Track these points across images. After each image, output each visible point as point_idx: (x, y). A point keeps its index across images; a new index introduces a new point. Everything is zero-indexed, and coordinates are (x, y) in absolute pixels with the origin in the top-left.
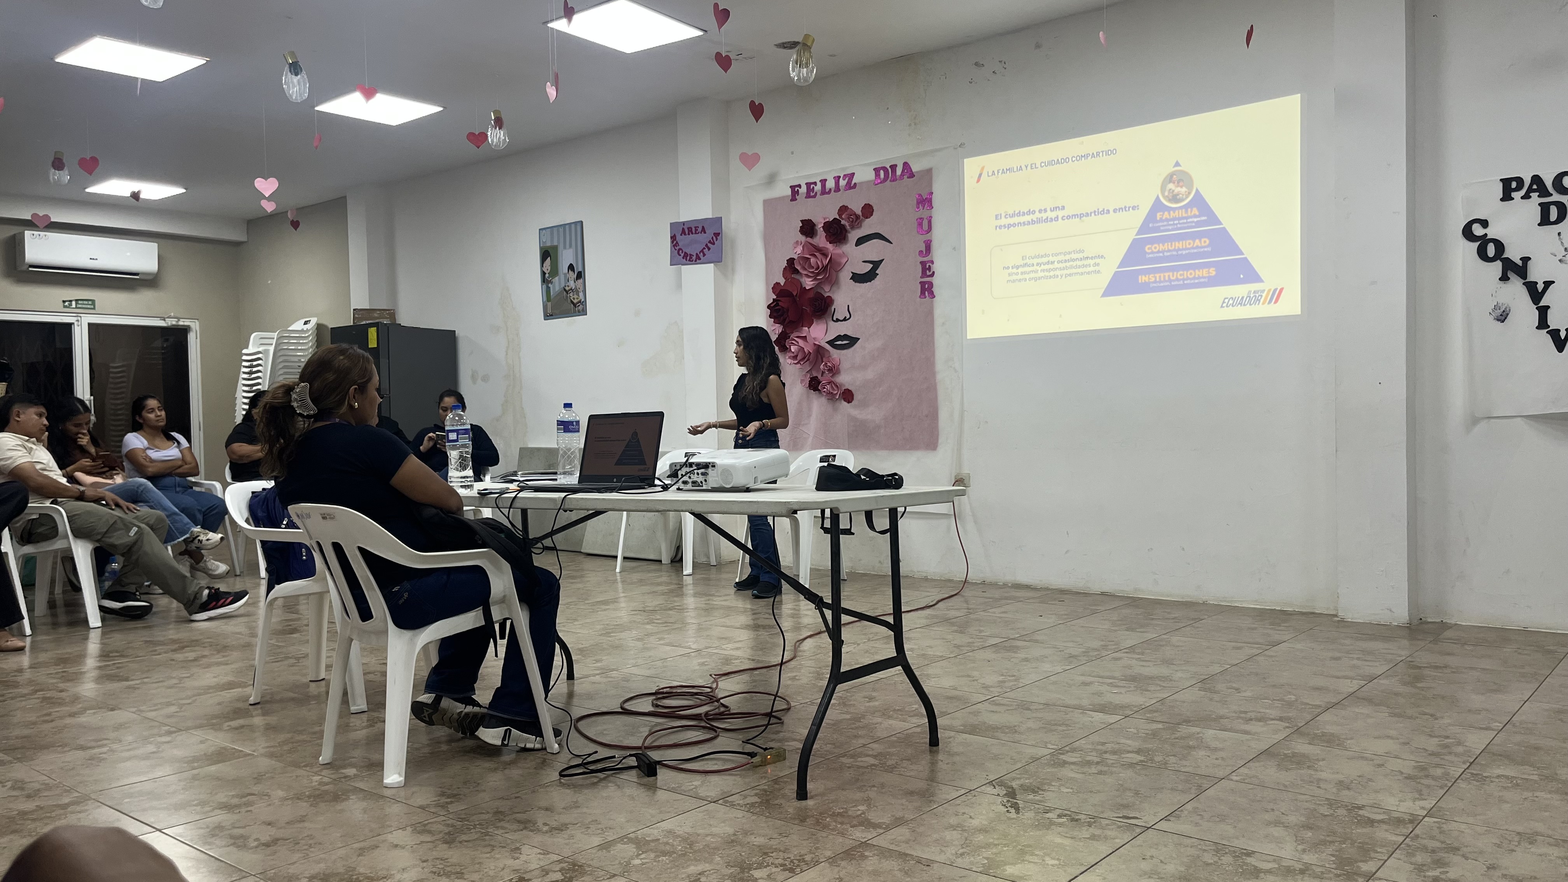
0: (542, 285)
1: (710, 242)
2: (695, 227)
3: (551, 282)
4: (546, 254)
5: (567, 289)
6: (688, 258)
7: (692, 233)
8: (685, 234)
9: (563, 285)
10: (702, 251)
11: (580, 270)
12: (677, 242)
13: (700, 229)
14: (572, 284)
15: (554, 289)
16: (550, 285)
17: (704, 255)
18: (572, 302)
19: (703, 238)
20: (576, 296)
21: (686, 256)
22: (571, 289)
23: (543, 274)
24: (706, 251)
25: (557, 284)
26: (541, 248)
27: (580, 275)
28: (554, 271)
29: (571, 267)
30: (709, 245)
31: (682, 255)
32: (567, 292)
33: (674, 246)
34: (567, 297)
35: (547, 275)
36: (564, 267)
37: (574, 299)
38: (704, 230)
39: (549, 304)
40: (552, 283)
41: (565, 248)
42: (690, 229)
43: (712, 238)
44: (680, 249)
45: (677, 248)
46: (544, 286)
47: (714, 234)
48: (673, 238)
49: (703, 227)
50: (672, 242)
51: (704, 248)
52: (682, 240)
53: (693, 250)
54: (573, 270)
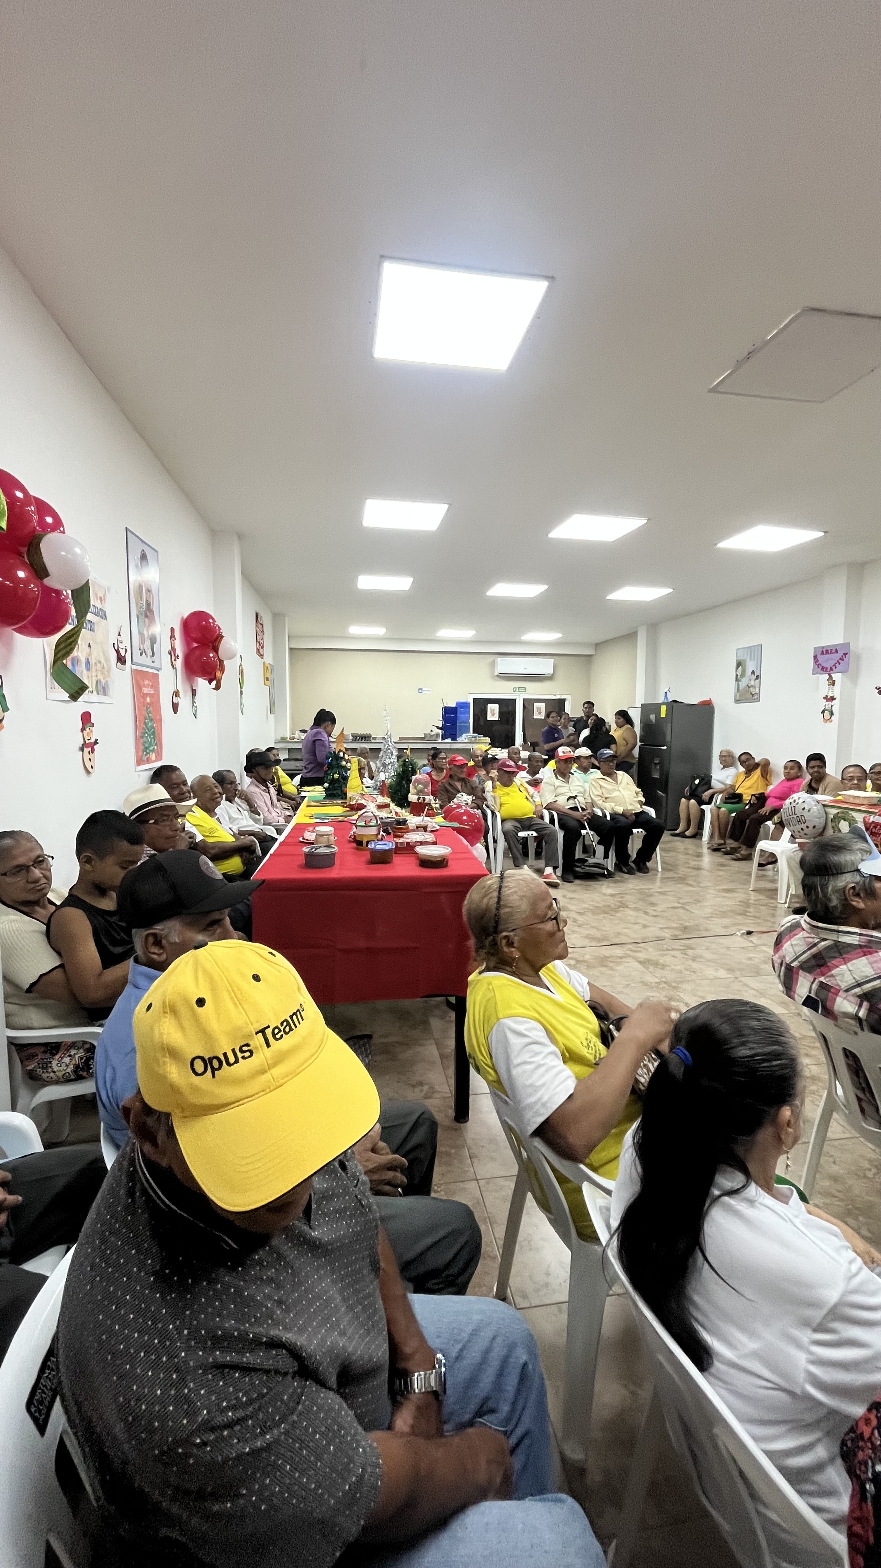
0: (735, 682)
1: (840, 658)
3: (740, 680)
4: (739, 664)
5: (749, 685)
8: (824, 655)
9: (747, 683)
11: (758, 674)
13: (834, 651)
14: (752, 683)
15: (742, 685)
16: (740, 682)
18: (751, 693)
19: (836, 657)
20: (753, 690)
22: (751, 685)
23: (737, 675)
25: (744, 682)
26: (737, 661)
27: (758, 677)
28: (743, 674)
29: (753, 672)
30: (840, 661)
32: (749, 687)
34: (748, 690)
35: (739, 677)
36: (749, 672)
37: (753, 692)
39: (738, 693)
41: (750, 660)
42: (827, 651)
44: (819, 664)
46: (737, 683)
47: (843, 654)
48: (815, 657)
49: (836, 649)
50: (814, 660)
51: (836, 663)
53: (828, 665)
54: (754, 674)
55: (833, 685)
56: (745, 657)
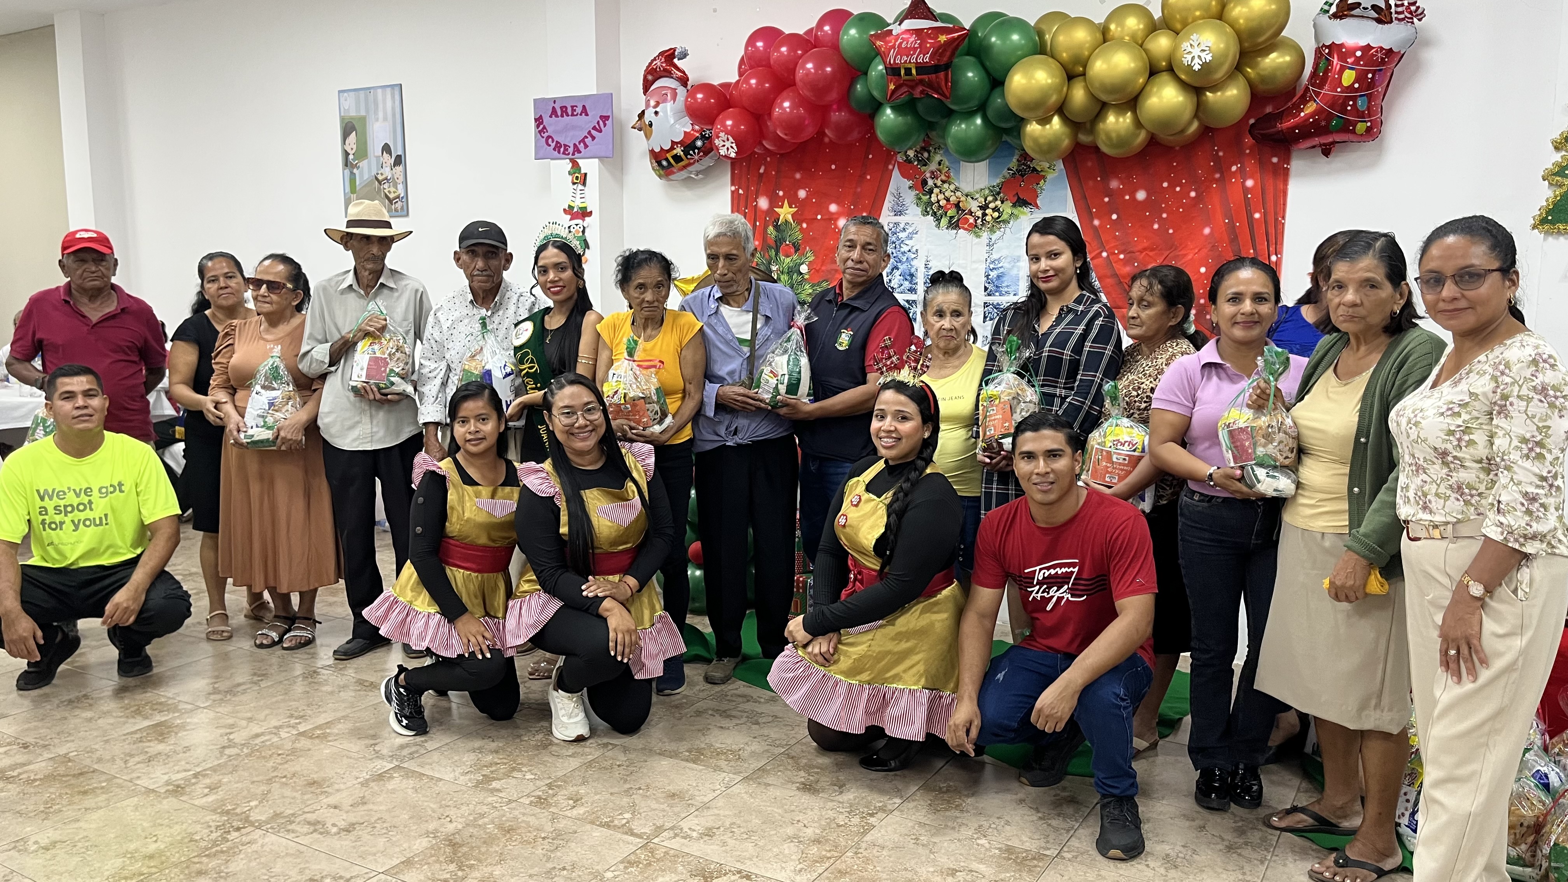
0: (344, 170)
1: (594, 128)
2: (572, 107)
3: (356, 166)
4: (348, 129)
5: (380, 178)
6: (562, 150)
7: (568, 115)
8: (557, 116)
9: (374, 173)
10: (583, 141)
11: (399, 153)
12: (544, 128)
13: (579, 110)
14: (387, 172)
15: (361, 174)
16: (355, 171)
17: (586, 146)
18: (386, 195)
19: (586, 123)
20: (392, 189)
21: (558, 146)
22: (386, 179)
23: (346, 154)
24: (588, 141)
25: (366, 171)
26: (342, 119)
27: (399, 161)
28: (362, 152)
29: (386, 149)
30: (594, 132)
31: (553, 145)
32: (380, 182)
33: (540, 132)
34: (379, 189)
35: (351, 157)
36: (375, 148)
37: (389, 192)
38: (585, 111)
39: (354, 196)
40: (358, 168)
41: (377, 120)
42: (564, 109)
43: (598, 123)
44: (549, 137)
45: (546, 135)
46: (347, 171)
47: (601, 117)
48: (539, 121)
49: (584, 106)
50: (538, 126)
51: (586, 137)
52: (552, 124)
53: (570, 139)
54: (389, 152)
55: (584, 184)
56: (363, 113)
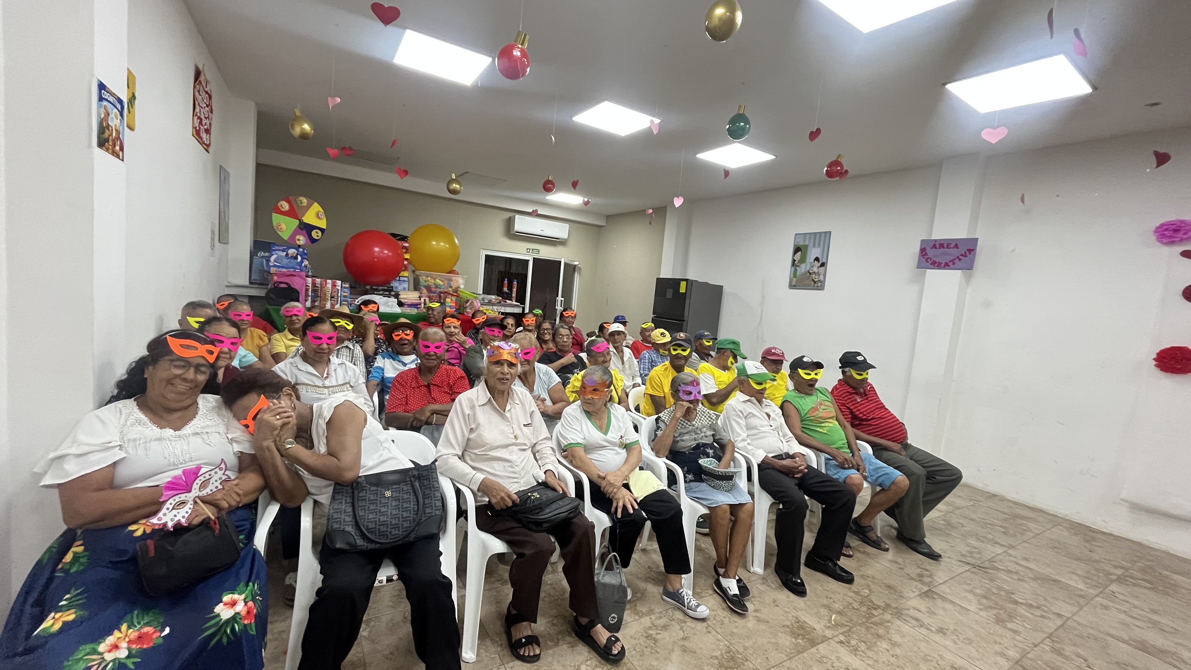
0: (791, 267)
1: (962, 255)
2: (948, 244)
3: (798, 266)
4: (797, 250)
5: (811, 272)
6: (936, 265)
7: (944, 247)
8: (936, 248)
9: (808, 269)
10: (952, 261)
11: (824, 261)
12: (926, 253)
13: (952, 246)
14: (815, 269)
15: (800, 270)
16: (797, 268)
17: (954, 264)
18: (813, 280)
19: (955, 252)
20: (817, 277)
21: (934, 263)
22: (814, 272)
23: (794, 261)
24: (956, 261)
25: (803, 269)
26: (795, 245)
27: (823, 265)
28: (803, 260)
29: (817, 259)
31: (931, 262)
32: (810, 274)
33: (922, 255)
34: (809, 276)
35: (796, 262)
37: (816, 279)
39: (795, 279)
41: (814, 246)
43: (966, 253)
44: (928, 258)
45: (926, 257)
46: (793, 269)
47: (968, 250)
48: (923, 250)
49: (955, 244)
52: (930, 252)
53: (943, 260)
54: (819, 261)
56: (807, 243)
